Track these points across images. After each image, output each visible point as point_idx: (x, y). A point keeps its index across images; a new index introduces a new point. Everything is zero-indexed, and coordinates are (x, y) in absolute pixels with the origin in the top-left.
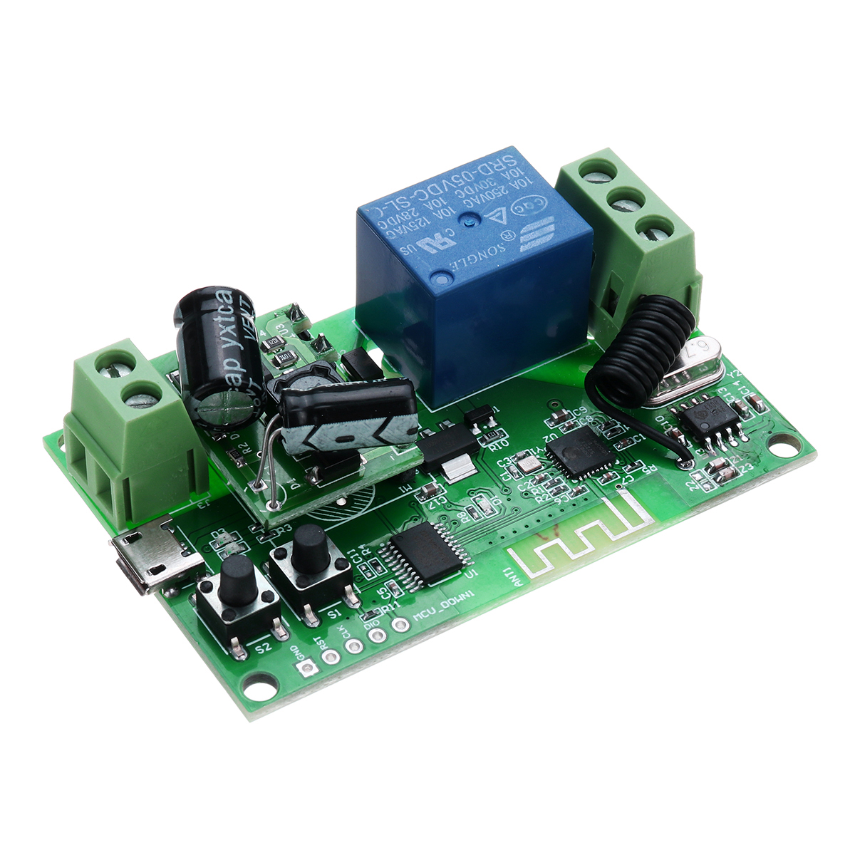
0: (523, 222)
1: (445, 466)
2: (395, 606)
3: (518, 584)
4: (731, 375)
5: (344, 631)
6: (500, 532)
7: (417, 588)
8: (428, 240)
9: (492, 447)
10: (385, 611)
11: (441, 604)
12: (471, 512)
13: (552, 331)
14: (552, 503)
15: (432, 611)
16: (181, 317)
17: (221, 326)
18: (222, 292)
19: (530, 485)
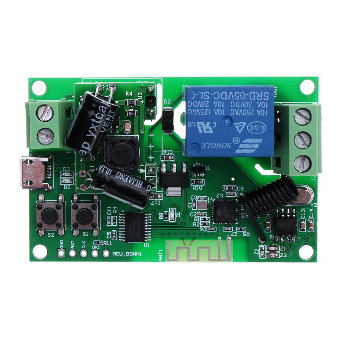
0: (248, 136)
1: (169, 189)
2: (109, 243)
3: (160, 259)
4: (312, 205)
5: (84, 244)
7: (122, 240)
8: (203, 123)
9: (194, 187)
10: (104, 244)
11: (127, 252)
12: (165, 215)
14: (198, 229)
15: (121, 254)
17: (92, 124)
19: (196, 215)
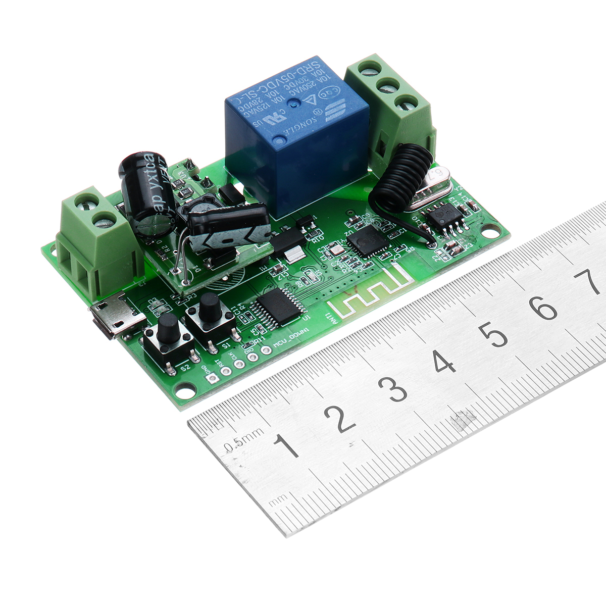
0: (326, 103)
1: (286, 253)
2: (262, 339)
3: (335, 322)
4: (457, 189)
5: (233, 355)
6: (322, 292)
7: (274, 328)
8: (269, 117)
9: (314, 240)
10: (256, 342)
11: (290, 336)
12: (304, 280)
13: (346, 166)
14: (352, 273)
15: (284, 341)
16: (124, 171)
17: (148, 176)
18: (148, 155)
19: (338, 263)
